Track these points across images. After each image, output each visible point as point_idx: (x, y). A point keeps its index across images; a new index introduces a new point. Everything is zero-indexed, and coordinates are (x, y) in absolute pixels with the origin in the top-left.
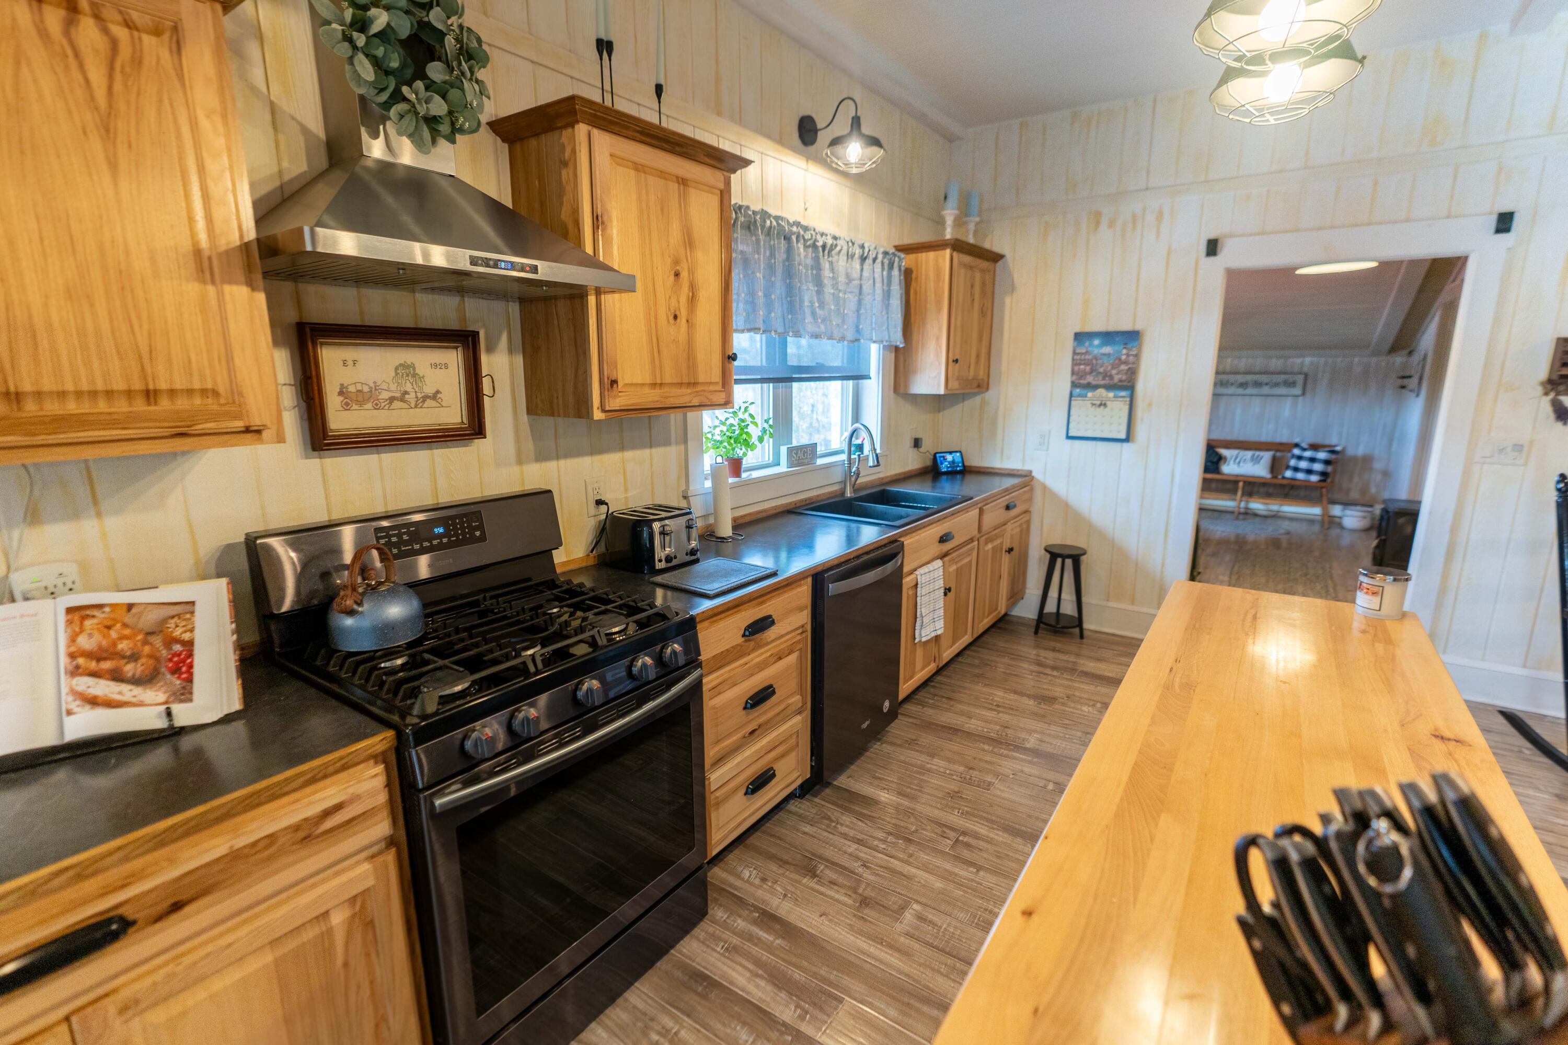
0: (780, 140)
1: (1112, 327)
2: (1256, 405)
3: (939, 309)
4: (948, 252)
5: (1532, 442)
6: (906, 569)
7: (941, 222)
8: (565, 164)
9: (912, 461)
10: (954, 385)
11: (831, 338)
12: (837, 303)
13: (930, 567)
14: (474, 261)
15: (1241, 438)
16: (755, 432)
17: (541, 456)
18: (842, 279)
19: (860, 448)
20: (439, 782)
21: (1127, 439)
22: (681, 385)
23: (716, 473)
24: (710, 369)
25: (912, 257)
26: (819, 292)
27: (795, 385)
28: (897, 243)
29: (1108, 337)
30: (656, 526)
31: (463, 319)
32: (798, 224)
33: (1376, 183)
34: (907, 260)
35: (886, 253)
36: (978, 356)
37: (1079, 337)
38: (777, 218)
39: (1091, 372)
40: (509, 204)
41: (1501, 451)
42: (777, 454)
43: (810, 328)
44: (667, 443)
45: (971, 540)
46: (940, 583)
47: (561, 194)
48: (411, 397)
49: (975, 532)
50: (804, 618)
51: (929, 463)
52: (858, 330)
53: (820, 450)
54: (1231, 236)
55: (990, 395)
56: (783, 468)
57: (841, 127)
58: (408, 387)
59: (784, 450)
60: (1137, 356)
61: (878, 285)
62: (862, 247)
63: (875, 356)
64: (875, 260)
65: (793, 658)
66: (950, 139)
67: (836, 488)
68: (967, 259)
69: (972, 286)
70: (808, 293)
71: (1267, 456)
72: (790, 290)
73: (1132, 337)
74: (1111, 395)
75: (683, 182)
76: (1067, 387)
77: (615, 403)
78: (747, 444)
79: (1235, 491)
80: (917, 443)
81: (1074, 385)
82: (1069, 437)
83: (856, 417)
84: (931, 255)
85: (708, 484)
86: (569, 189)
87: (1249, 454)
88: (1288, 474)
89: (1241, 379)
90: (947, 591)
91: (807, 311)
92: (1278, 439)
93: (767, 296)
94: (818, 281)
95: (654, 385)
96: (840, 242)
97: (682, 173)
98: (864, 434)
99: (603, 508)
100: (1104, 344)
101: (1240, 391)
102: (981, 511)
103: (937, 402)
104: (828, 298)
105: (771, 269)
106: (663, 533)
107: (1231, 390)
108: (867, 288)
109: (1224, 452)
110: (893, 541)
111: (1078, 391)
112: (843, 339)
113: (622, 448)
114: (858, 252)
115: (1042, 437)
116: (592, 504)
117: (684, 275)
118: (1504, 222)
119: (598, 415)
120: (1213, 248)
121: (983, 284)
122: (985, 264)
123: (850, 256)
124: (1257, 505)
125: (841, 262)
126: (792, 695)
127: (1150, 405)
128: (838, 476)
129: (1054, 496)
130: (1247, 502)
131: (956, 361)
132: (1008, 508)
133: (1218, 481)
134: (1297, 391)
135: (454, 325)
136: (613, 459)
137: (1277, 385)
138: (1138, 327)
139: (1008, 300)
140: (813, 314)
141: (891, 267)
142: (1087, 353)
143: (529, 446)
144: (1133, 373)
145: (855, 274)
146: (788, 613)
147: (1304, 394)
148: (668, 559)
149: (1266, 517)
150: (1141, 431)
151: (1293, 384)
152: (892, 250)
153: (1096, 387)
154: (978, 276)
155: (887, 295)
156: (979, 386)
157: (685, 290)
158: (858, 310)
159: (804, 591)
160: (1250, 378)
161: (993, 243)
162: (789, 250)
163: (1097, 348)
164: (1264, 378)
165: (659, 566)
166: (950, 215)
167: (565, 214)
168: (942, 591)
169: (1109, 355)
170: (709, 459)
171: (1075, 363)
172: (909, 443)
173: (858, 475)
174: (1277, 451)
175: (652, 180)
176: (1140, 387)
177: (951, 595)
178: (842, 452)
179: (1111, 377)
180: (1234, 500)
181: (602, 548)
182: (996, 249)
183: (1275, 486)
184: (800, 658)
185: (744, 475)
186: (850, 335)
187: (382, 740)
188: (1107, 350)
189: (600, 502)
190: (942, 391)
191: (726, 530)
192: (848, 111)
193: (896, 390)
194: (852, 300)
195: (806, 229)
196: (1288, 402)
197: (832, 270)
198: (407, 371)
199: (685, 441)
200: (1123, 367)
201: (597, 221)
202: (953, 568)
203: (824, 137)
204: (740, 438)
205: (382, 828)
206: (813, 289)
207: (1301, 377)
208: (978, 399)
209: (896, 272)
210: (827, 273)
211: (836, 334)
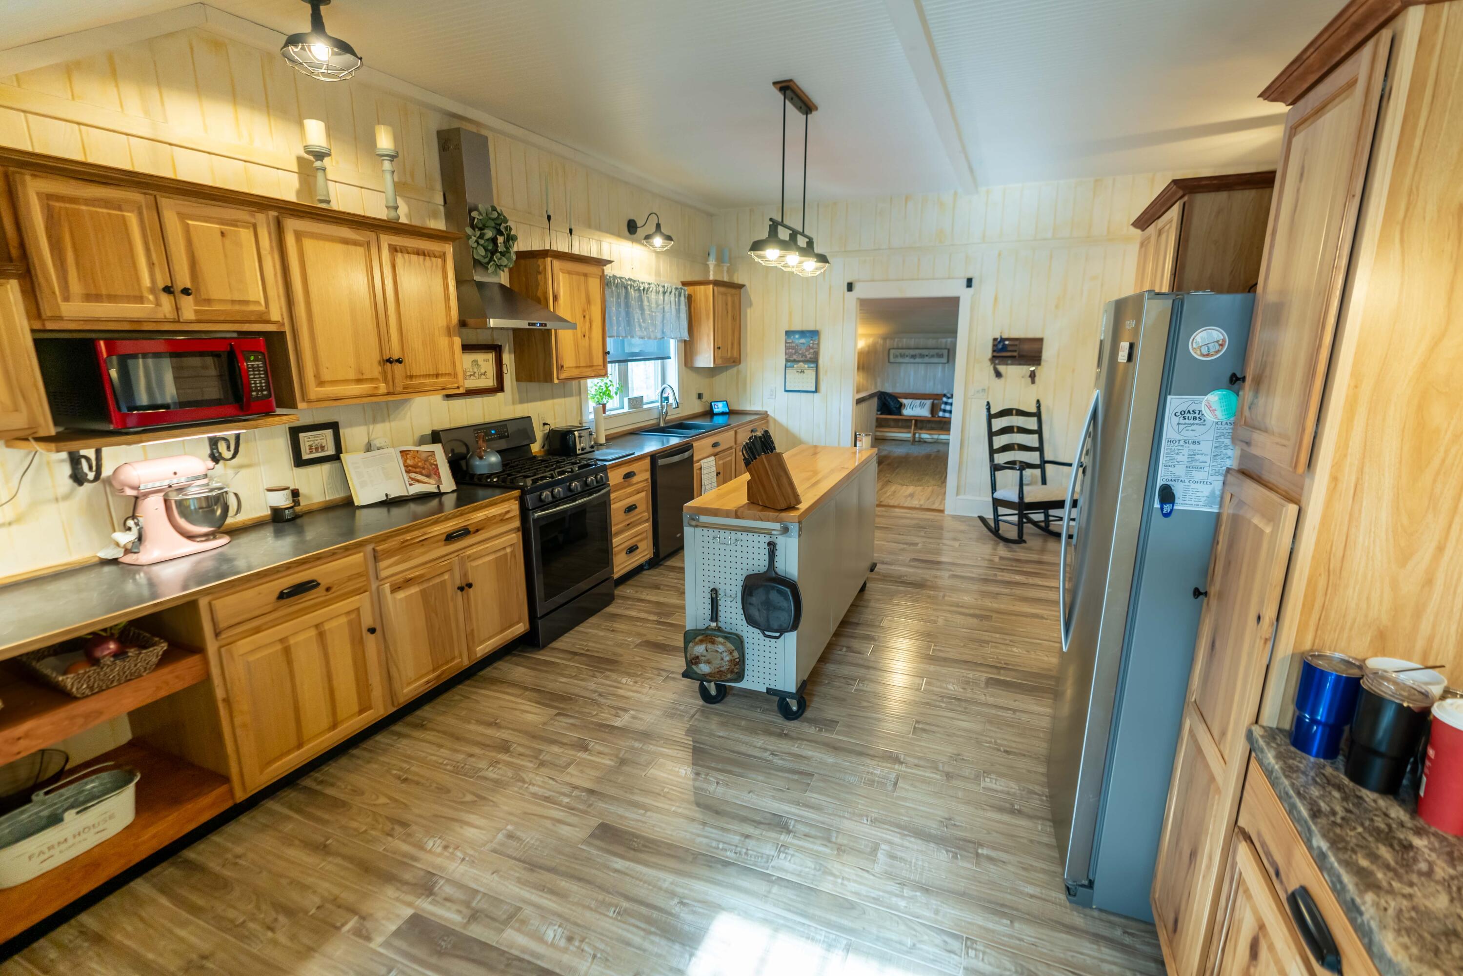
0: (619, 235)
1: (805, 328)
2: (922, 369)
3: (708, 318)
4: (711, 286)
5: (989, 388)
6: (695, 459)
7: (707, 267)
8: (540, 273)
9: (697, 407)
10: (719, 361)
11: (649, 338)
12: (652, 320)
13: (708, 459)
14: (529, 324)
15: (914, 392)
16: (613, 390)
17: (522, 401)
18: (654, 305)
19: (667, 398)
20: (535, 509)
21: (816, 391)
22: (586, 367)
23: (596, 411)
24: (598, 359)
25: (691, 288)
26: (643, 314)
27: (629, 363)
28: (683, 280)
29: (803, 333)
30: (576, 433)
31: (493, 339)
32: (630, 279)
33: (919, 260)
34: (688, 290)
35: (676, 289)
36: (732, 344)
37: (788, 333)
38: (621, 278)
39: (796, 353)
40: (508, 285)
41: (978, 392)
42: (622, 402)
43: (639, 333)
44: (571, 395)
45: (731, 448)
46: (714, 469)
47: (537, 285)
48: (476, 375)
49: (733, 444)
50: (647, 475)
51: (708, 409)
52: (663, 332)
53: (645, 400)
54: (859, 281)
55: (742, 366)
56: (626, 409)
57: (651, 228)
58: (476, 370)
59: (626, 400)
60: (818, 344)
61: (673, 306)
62: (664, 287)
63: (673, 347)
64: (671, 293)
65: (643, 494)
66: (710, 215)
67: (654, 422)
68: (722, 289)
69: (727, 304)
70: (637, 314)
71: (928, 403)
72: (628, 314)
73: (814, 334)
74: (806, 366)
75: (586, 275)
76: (783, 362)
77: (562, 376)
78: (609, 395)
79: (910, 427)
80: (700, 396)
81: (787, 361)
82: (786, 391)
83: (664, 381)
84: (702, 287)
85: (592, 416)
86: (541, 283)
87: (918, 402)
88: (941, 414)
89: (912, 352)
90: (718, 474)
91: (637, 324)
92: (936, 392)
93: (617, 319)
94: (642, 308)
95: (577, 367)
96: (652, 286)
97: (585, 271)
98: (668, 391)
99: (547, 427)
100: (801, 337)
101: (912, 360)
102: (736, 432)
103: (711, 372)
104: (647, 317)
105: (619, 304)
106: (580, 437)
107: (907, 360)
108: (667, 308)
109: (904, 401)
110: (687, 443)
111: (789, 364)
112: (656, 338)
113: (553, 398)
114: (661, 289)
115: (772, 391)
116: (541, 425)
117: (587, 317)
118: (969, 283)
119: (556, 381)
120: (850, 287)
121: (733, 302)
122: (733, 291)
123: (657, 293)
124: (925, 436)
125: (653, 296)
126: (644, 512)
127: (826, 371)
128: (655, 415)
129: (781, 425)
130: (920, 434)
131: (719, 348)
132: (752, 431)
133: (902, 420)
134: (944, 360)
135: (490, 343)
136: (549, 403)
137: (932, 356)
138: (818, 329)
139: (748, 311)
140: (640, 326)
141: (680, 295)
142: (792, 342)
143: (517, 396)
144: (817, 354)
145: (661, 302)
146: (641, 471)
147: (948, 362)
148: (583, 449)
149: (931, 443)
150: (823, 387)
151: (941, 356)
152: (680, 286)
153: (799, 361)
154: (729, 299)
155: (678, 311)
156: (734, 362)
157: (587, 324)
158: (663, 321)
159: (647, 462)
160: (917, 352)
161: (738, 279)
162: (627, 293)
163: (798, 340)
164: (925, 352)
165: (579, 452)
166: (712, 263)
167: (540, 294)
168: (715, 474)
169: (803, 344)
170: (591, 405)
171: (787, 348)
172: (695, 396)
173: (666, 413)
174: (934, 399)
175: (574, 277)
176: (821, 362)
177: (721, 476)
178: (656, 402)
179: (806, 356)
180: (910, 432)
181: (546, 447)
182: (740, 282)
183: (935, 422)
184: (647, 495)
185: (607, 413)
186: (659, 335)
187: (516, 493)
188: (803, 341)
189: (545, 424)
190: (712, 366)
191: (602, 440)
192: (653, 220)
193: (686, 365)
194: (659, 316)
195: (634, 281)
196: (940, 367)
197: (648, 301)
198: (475, 363)
199: (580, 394)
200: (812, 351)
201: (555, 298)
202: (721, 462)
203: (641, 233)
204: (607, 394)
205: (517, 523)
206: (639, 312)
207: (946, 351)
208: (735, 370)
209: (682, 298)
210: (646, 303)
211: (652, 336)
